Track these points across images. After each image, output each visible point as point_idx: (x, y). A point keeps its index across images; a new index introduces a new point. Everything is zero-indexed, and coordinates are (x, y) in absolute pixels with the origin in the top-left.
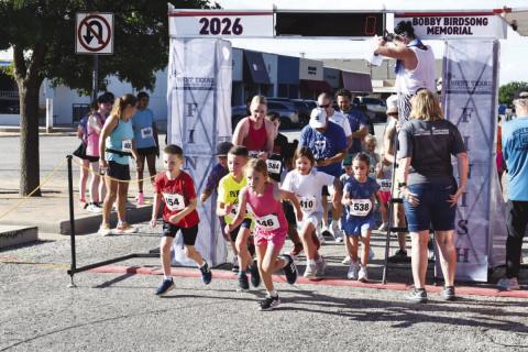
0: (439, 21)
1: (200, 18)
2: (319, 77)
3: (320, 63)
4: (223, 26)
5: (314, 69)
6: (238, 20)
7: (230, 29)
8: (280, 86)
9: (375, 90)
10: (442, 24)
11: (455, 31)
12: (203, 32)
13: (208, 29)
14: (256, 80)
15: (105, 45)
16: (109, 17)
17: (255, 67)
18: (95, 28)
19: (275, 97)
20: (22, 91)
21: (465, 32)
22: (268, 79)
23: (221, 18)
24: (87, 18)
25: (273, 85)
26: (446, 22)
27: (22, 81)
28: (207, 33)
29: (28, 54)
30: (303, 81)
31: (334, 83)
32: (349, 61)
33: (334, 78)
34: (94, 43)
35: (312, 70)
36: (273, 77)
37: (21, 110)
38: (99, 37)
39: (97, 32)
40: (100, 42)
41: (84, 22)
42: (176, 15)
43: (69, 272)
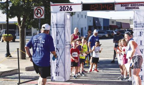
0: (129, 5)
1: (60, 6)
2: (115, 24)
3: (115, 20)
4: (67, 8)
5: (114, 22)
6: (71, 6)
7: (69, 9)
8: (104, 27)
9: (131, 28)
10: (130, 6)
11: (134, 8)
12: (61, 10)
13: (62, 9)
14: (97, 25)
15: (42, 16)
16: (43, 8)
17: (97, 22)
18: (39, 11)
19: (102, 30)
20: (20, 29)
21: (137, 8)
22: (100, 25)
23: (66, 6)
24: (37, 8)
25: (101, 27)
26: (131, 5)
27: (20, 26)
28: (62, 11)
29: (22, 19)
30: (110, 25)
31: (119, 26)
32: (124, 19)
33: (119, 24)
34: (39, 15)
35: (113, 22)
36: (102, 25)
37: (20, 35)
38: (40, 13)
39: (40, 12)
40: (41, 15)
41: (36, 9)
42: (52, 5)
43: (18, 84)
